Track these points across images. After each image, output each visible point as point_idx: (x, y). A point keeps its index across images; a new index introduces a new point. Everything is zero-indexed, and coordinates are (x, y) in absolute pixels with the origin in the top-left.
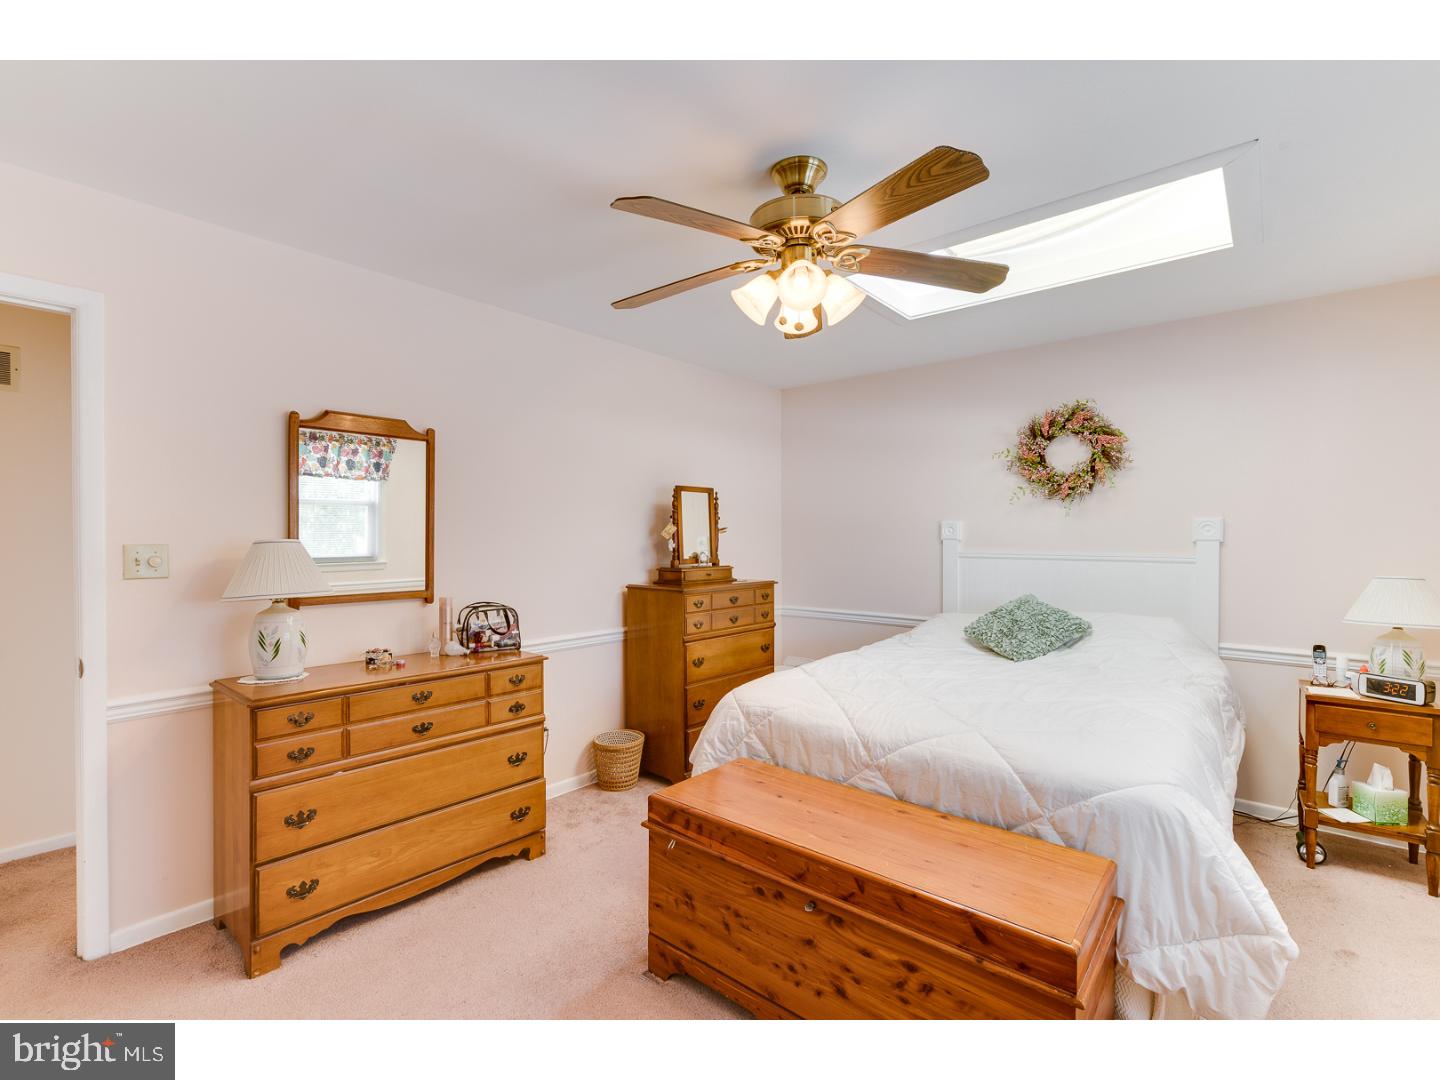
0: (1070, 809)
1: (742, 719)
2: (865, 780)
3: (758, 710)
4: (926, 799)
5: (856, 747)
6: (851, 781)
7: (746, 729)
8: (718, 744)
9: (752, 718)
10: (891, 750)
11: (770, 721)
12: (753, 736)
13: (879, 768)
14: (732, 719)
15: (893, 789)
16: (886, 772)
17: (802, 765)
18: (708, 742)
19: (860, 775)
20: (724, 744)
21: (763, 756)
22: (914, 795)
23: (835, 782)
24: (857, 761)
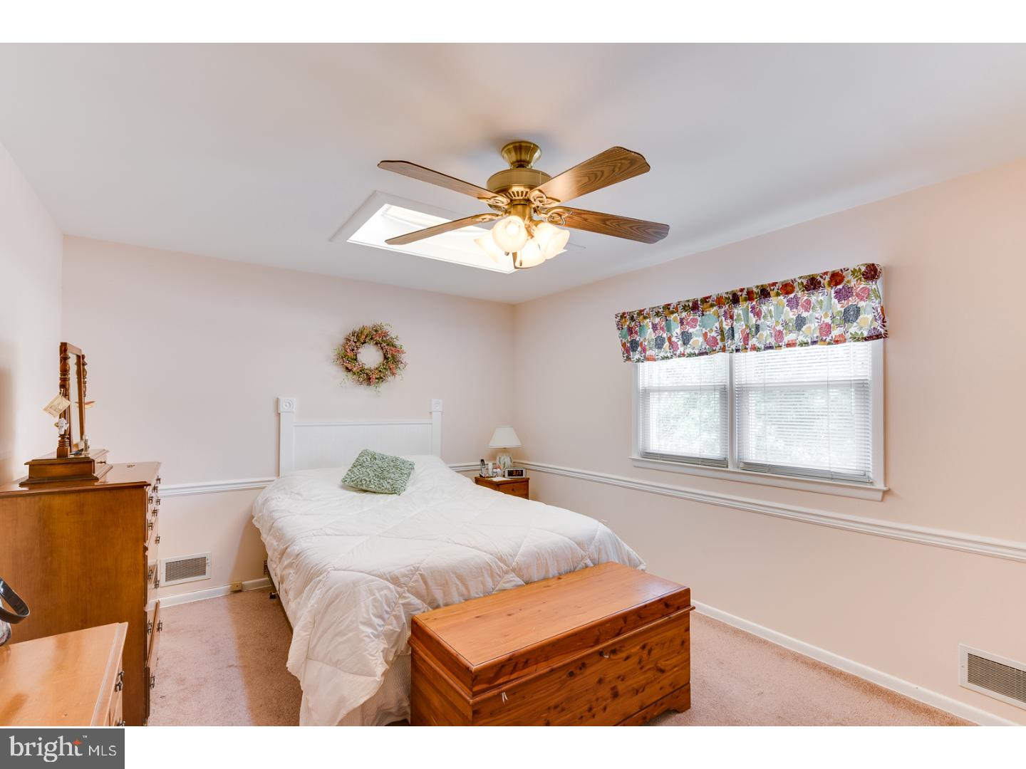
0: (592, 547)
1: (392, 586)
2: (508, 582)
3: (404, 570)
4: (542, 575)
5: (496, 563)
6: (499, 587)
7: (397, 592)
8: (377, 621)
9: (402, 580)
10: (515, 555)
11: (421, 575)
12: (408, 595)
13: (514, 570)
14: (382, 589)
15: (523, 580)
16: (517, 571)
17: (462, 595)
18: (363, 623)
19: (504, 580)
20: (381, 617)
21: (421, 607)
22: (536, 576)
23: (487, 594)
24: (499, 571)
